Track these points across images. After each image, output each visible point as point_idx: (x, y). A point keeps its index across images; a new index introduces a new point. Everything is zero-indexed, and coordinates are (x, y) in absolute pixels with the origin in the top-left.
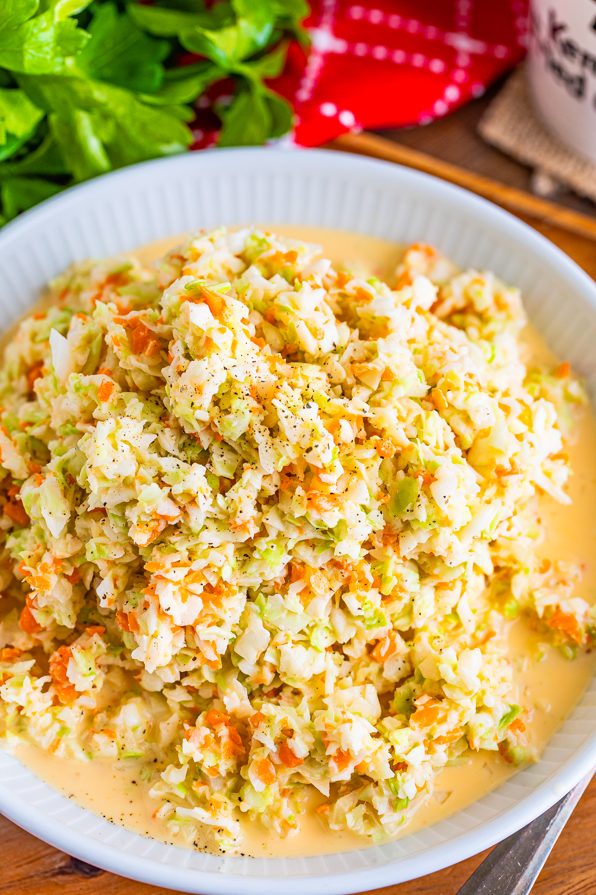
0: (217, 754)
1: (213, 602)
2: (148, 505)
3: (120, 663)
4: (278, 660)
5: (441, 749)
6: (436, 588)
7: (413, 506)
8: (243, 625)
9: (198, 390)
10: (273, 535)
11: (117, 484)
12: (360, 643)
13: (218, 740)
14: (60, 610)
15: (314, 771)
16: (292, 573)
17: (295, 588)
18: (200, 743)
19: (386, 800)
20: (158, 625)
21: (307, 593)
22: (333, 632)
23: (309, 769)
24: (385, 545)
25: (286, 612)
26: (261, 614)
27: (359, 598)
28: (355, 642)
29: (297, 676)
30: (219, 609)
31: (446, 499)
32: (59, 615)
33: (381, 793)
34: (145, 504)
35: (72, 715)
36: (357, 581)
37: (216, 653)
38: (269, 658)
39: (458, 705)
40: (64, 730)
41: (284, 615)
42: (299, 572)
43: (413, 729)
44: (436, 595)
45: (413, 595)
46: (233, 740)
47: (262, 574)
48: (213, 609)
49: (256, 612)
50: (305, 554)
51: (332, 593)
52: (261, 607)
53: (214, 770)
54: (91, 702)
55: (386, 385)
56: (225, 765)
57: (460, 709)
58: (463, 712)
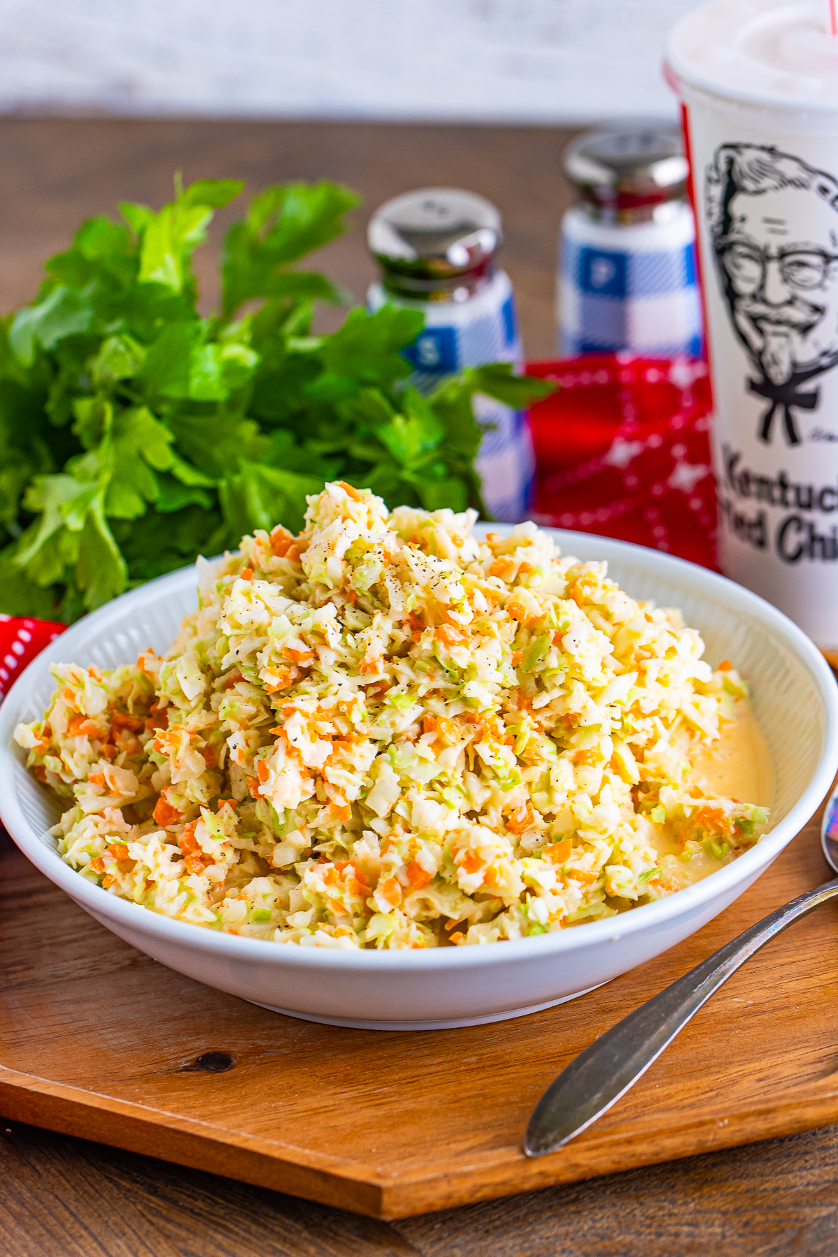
0: (342, 889)
1: (343, 748)
2: (279, 639)
3: (253, 848)
4: (410, 814)
5: (574, 884)
6: (576, 763)
7: (544, 657)
8: (372, 774)
9: (331, 547)
10: (403, 681)
11: (249, 631)
12: (496, 810)
13: (343, 878)
14: (192, 785)
15: (443, 898)
16: (423, 725)
17: (427, 738)
18: (324, 874)
19: (518, 925)
20: (286, 763)
21: (439, 745)
22: (468, 797)
23: (437, 894)
24: (520, 709)
25: (417, 760)
26: (391, 762)
27: (491, 748)
28: (492, 811)
29: (429, 828)
30: (349, 753)
31: (576, 643)
32: (192, 790)
33: (512, 918)
34: (276, 639)
35: (198, 883)
36: (489, 732)
37: (346, 801)
38: (400, 810)
39: (594, 847)
40: (191, 897)
41: (415, 762)
42: (431, 723)
43: (545, 861)
44: (574, 771)
45: (550, 765)
46: (359, 880)
47: (393, 724)
48: (342, 755)
49: (386, 761)
50: (436, 705)
51: (464, 744)
52: (392, 755)
53: (339, 904)
54: (218, 872)
55: (523, 576)
56: (350, 901)
57: (595, 851)
58: (599, 854)
